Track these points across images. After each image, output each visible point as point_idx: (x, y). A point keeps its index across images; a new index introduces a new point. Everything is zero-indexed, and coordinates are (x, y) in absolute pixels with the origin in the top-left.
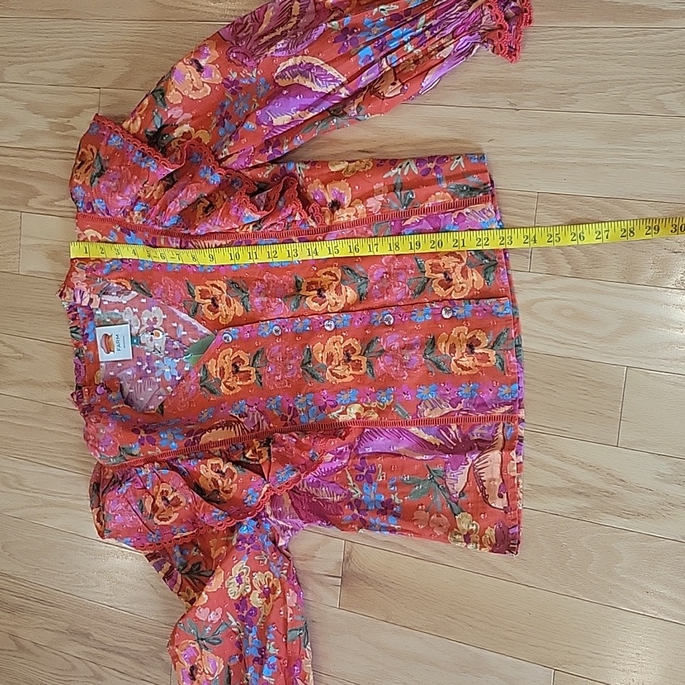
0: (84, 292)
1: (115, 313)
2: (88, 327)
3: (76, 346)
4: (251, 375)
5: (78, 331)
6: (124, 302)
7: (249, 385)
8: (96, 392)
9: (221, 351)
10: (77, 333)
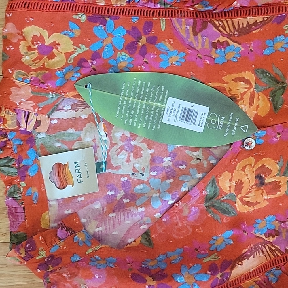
0: (29, 113)
1: (69, 134)
2: (27, 157)
3: (9, 183)
4: (280, 187)
5: (11, 164)
6: (84, 117)
7: (278, 199)
8: (57, 236)
9: (238, 162)
10: (9, 166)
